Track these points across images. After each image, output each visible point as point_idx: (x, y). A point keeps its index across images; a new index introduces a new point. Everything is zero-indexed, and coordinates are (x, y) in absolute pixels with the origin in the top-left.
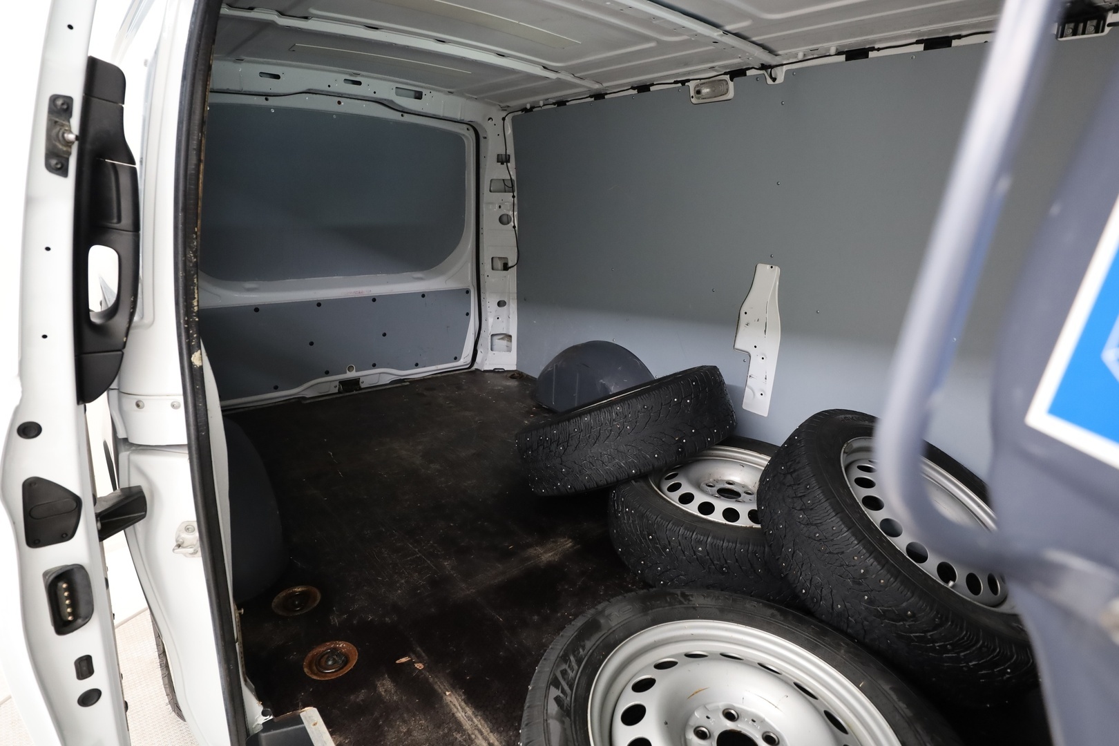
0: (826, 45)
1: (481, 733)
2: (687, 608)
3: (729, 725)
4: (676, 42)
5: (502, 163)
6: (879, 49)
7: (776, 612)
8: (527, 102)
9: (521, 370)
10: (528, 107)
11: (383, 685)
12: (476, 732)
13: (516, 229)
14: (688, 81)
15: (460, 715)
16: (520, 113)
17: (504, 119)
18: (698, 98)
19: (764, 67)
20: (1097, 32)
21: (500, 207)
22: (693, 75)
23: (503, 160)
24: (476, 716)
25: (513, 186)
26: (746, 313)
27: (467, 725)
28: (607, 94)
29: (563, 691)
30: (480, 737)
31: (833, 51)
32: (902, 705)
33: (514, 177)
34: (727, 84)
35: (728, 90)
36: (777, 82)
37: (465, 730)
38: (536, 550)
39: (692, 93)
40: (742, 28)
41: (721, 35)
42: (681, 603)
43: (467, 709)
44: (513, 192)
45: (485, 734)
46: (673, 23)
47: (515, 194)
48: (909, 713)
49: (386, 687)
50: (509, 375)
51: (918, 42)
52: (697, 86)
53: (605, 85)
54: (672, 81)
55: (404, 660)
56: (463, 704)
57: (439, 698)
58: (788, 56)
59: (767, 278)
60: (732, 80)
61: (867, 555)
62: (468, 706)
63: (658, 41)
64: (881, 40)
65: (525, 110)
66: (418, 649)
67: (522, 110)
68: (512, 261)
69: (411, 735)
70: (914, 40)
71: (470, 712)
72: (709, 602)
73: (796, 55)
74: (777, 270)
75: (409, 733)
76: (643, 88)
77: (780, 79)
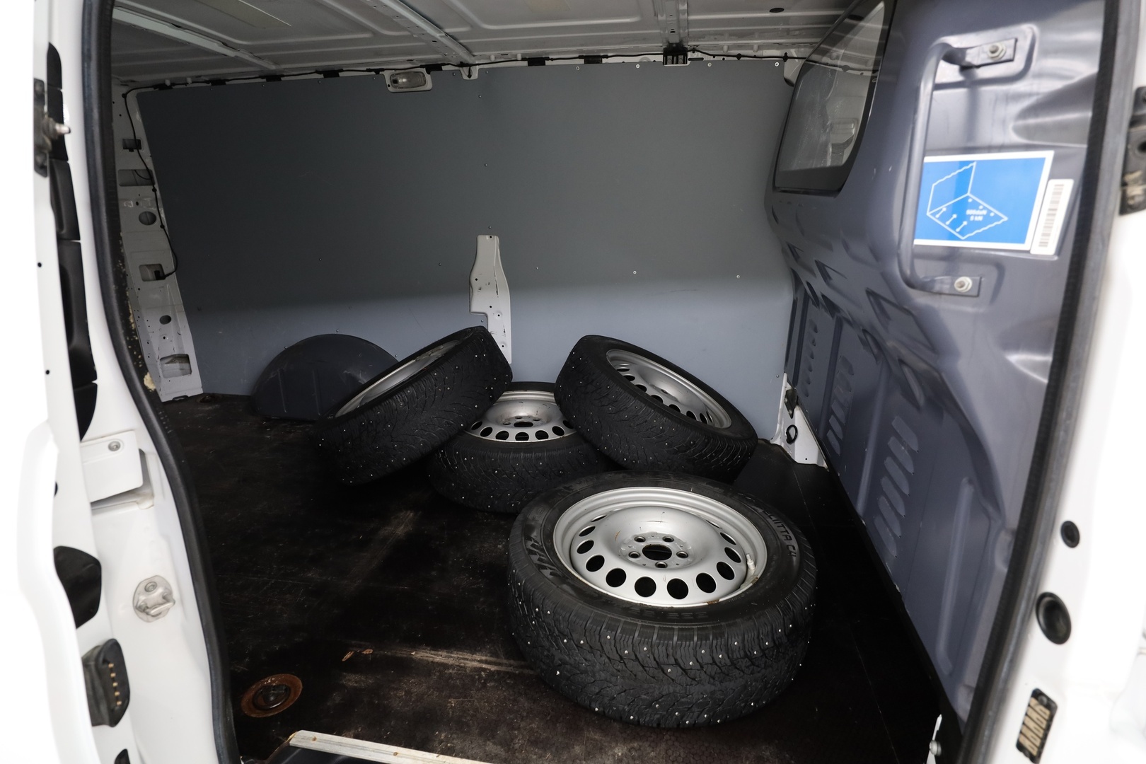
0: (514, 52)
1: (467, 659)
2: (574, 495)
3: (643, 545)
4: (395, 36)
5: (131, 150)
6: (552, 59)
7: (625, 474)
8: (167, 78)
9: (211, 392)
10: (168, 83)
11: (350, 680)
12: (462, 661)
13: (166, 227)
14: (383, 70)
15: (438, 659)
16: (152, 89)
17: (124, 96)
18: (395, 87)
19: (462, 65)
20: (684, 63)
21: (137, 204)
22: (388, 65)
23: (134, 145)
24: (451, 653)
25: (151, 178)
26: (476, 280)
27: (450, 661)
28: (284, 76)
29: (550, 569)
30: (468, 662)
31: (519, 57)
32: (717, 489)
33: (151, 167)
34: (424, 76)
35: (425, 81)
36: (472, 78)
37: (452, 665)
38: (385, 530)
39: (388, 82)
40: (460, 32)
41: (441, 37)
42: (569, 493)
43: (440, 653)
44: (153, 184)
45: (470, 658)
46: (411, 22)
47: (156, 186)
48: (722, 491)
49: (352, 680)
50: (199, 400)
51: (580, 57)
52: (392, 75)
53: (284, 66)
54: (365, 69)
55: (348, 656)
56: (433, 652)
57: (411, 660)
58: (481, 57)
59: (489, 248)
60: (429, 73)
61: (662, 416)
62: (438, 651)
63: (375, 33)
64: (559, 53)
65: (161, 86)
66: (353, 642)
67: (155, 86)
68: (169, 266)
69: (412, 693)
70: (577, 55)
71: (444, 654)
72: (584, 485)
73: (489, 58)
74: (496, 239)
75: (408, 693)
76: (331, 73)
77: (475, 75)
